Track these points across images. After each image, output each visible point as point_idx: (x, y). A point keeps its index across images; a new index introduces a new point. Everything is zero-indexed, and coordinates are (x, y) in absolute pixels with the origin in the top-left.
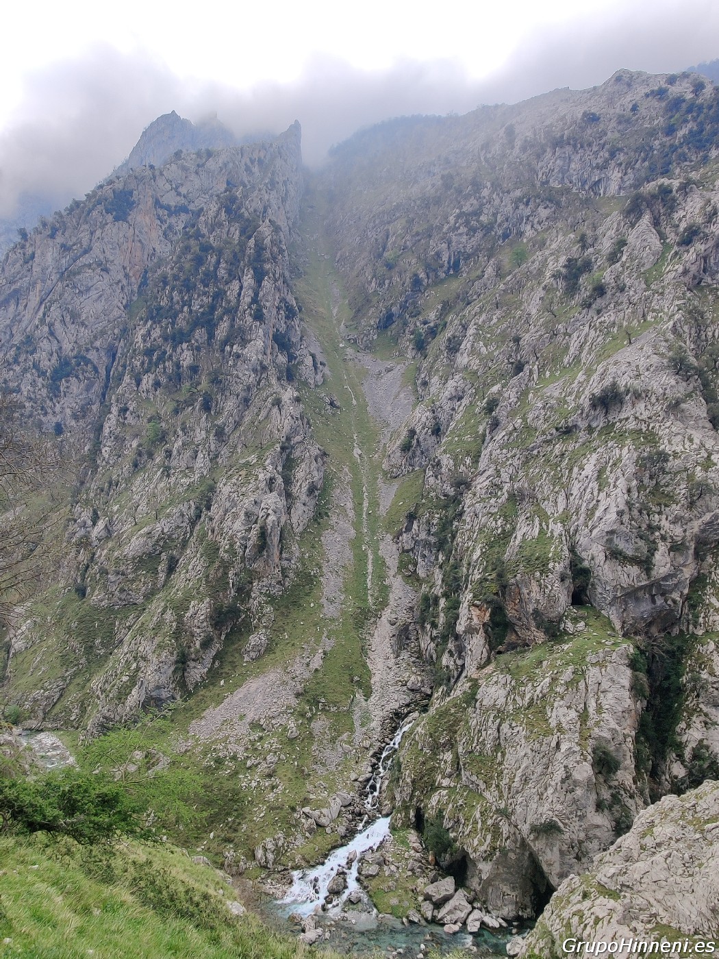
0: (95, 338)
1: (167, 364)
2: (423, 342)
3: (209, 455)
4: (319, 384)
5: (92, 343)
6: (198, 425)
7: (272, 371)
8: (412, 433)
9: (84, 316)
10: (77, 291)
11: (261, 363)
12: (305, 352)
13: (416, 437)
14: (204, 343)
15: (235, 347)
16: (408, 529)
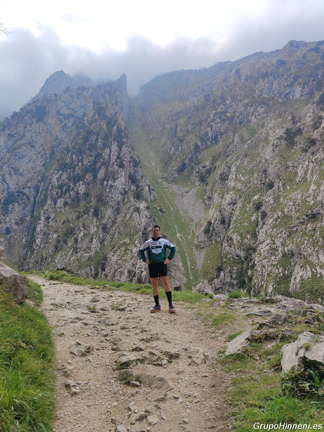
0: (28, 181)
1: (71, 193)
2: (204, 177)
3: (99, 240)
4: (152, 200)
5: (26, 184)
6: (92, 223)
7: (130, 194)
8: (210, 223)
9: (21, 171)
10: (18, 158)
11: (124, 190)
12: (144, 184)
13: (212, 225)
14: (91, 181)
15: (109, 182)
16: (218, 276)
